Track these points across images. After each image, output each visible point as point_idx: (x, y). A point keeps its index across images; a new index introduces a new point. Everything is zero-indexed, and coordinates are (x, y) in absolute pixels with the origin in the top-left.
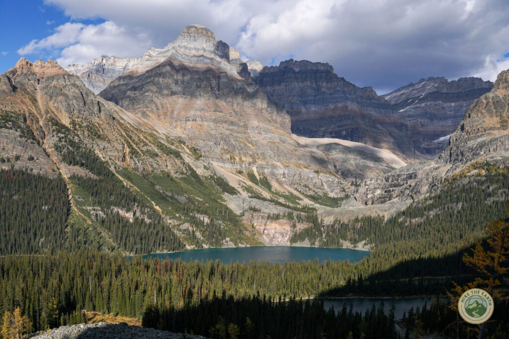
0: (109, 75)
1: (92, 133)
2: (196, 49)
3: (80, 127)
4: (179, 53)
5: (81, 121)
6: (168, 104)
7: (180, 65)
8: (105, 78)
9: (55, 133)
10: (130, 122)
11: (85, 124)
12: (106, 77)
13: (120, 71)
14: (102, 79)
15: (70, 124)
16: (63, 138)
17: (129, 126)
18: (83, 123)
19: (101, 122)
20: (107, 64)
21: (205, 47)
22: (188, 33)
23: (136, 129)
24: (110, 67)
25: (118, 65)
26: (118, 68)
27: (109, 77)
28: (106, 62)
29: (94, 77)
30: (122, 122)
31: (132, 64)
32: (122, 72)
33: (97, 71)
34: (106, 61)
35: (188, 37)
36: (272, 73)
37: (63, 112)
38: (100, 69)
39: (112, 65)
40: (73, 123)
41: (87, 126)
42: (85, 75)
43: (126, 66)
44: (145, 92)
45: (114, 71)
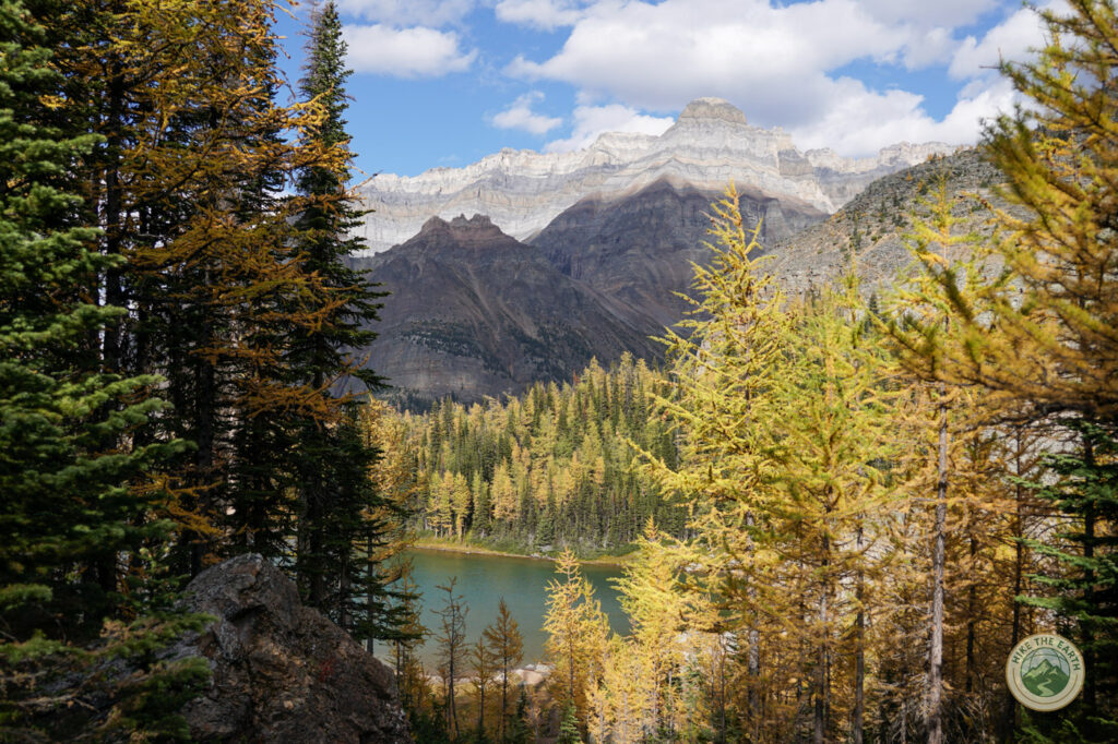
0: (519, 189)
1: (577, 349)
2: (712, 151)
3: (555, 340)
4: (680, 163)
5: (554, 329)
6: (671, 270)
7: (684, 189)
8: (511, 197)
9: (528, 356)
10: (622, 318)
11: (562, 334)
12: (512, 194)
13: (539, 181)
14: (505, 199)
15: (539, 336)
16: (541, 363)
17: (624, 328)
18: (557, 332)
19: (584, 328)
20: (513, 167)
21: (729, 146)
22: (693, 117)
23: (636, 332)
24: (519, 174)
25: (536, 167)
26: (537, 173)
27: (519, 194)
28: (511, 163)
29: (488, 196)
30: (611, 320)
31: (565, 164)
32: (544, 183)
33: (495, 183)
34: (511, 160)
35: (694, 126)
36: (863, 173)
37: (522, 313)
38: (500, 180)
39: (523, 167)
40: (542, 332)
41: (566, 337)
42: (471, 193)
43: (552, 169)
44: (627, 249)
45: (527, 180)
